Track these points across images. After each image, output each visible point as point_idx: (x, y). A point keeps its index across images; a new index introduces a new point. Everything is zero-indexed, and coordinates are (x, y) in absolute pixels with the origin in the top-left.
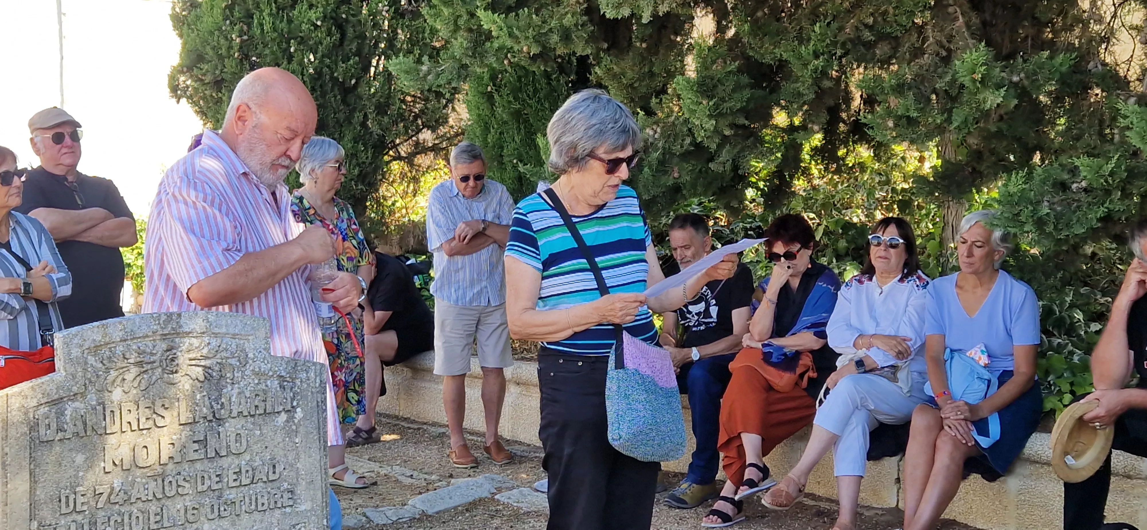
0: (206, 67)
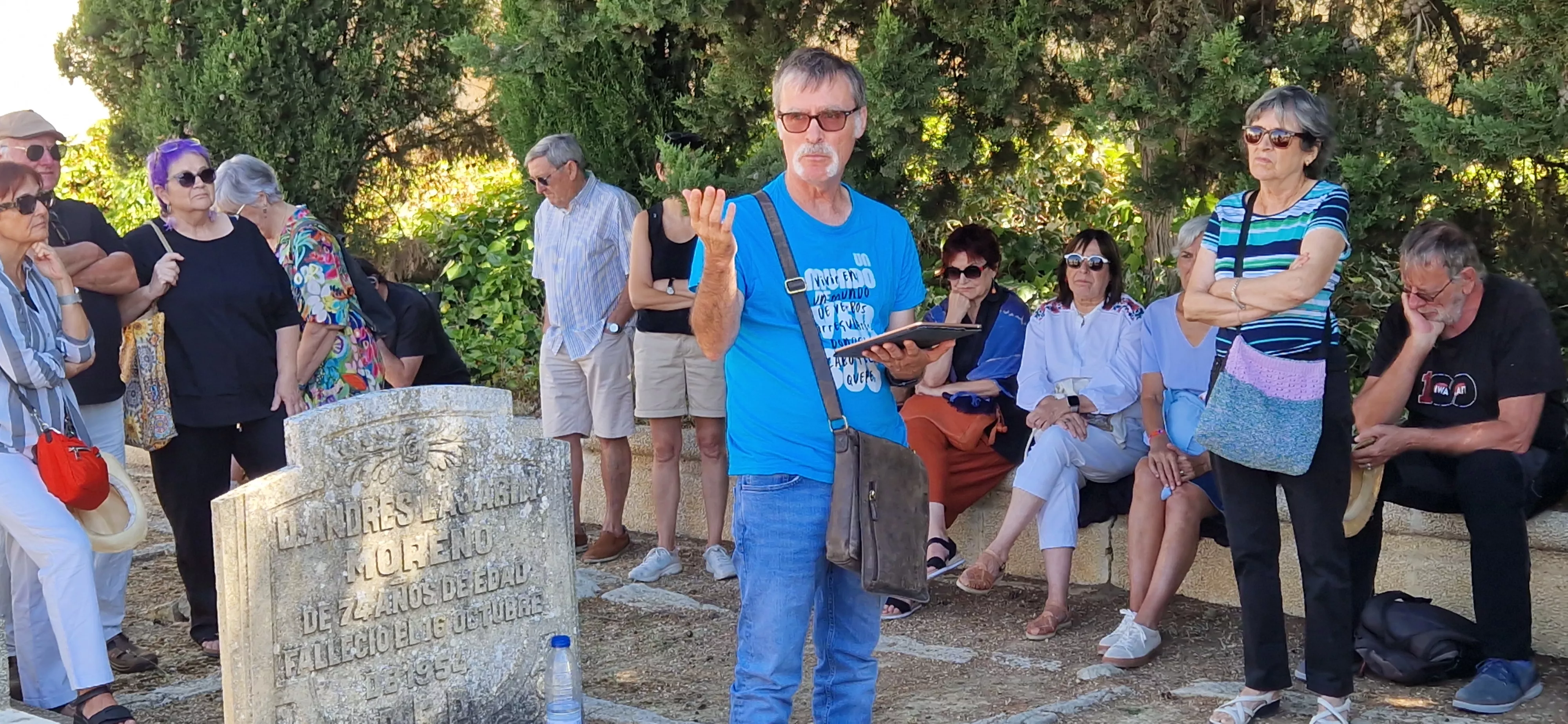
0: (121, 36)
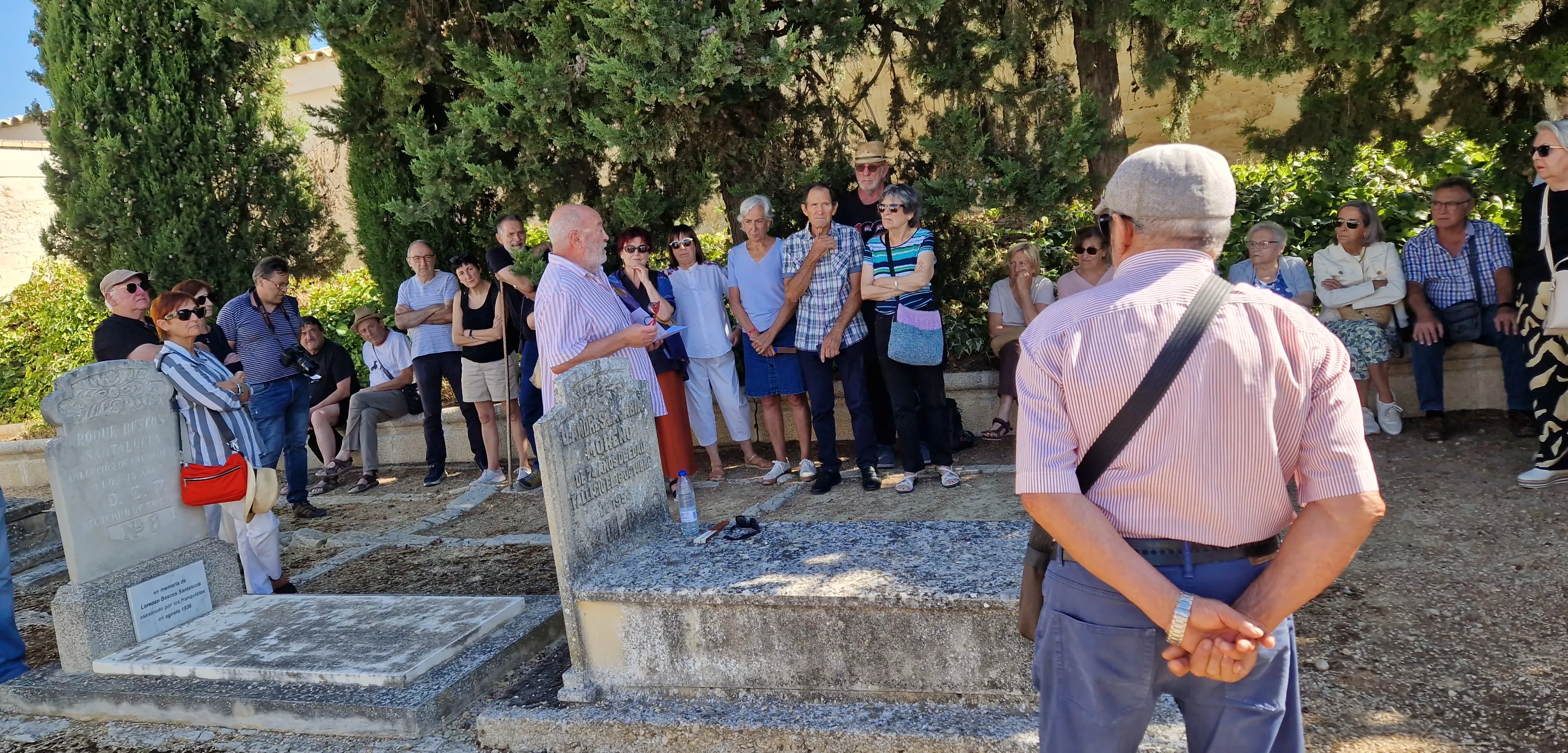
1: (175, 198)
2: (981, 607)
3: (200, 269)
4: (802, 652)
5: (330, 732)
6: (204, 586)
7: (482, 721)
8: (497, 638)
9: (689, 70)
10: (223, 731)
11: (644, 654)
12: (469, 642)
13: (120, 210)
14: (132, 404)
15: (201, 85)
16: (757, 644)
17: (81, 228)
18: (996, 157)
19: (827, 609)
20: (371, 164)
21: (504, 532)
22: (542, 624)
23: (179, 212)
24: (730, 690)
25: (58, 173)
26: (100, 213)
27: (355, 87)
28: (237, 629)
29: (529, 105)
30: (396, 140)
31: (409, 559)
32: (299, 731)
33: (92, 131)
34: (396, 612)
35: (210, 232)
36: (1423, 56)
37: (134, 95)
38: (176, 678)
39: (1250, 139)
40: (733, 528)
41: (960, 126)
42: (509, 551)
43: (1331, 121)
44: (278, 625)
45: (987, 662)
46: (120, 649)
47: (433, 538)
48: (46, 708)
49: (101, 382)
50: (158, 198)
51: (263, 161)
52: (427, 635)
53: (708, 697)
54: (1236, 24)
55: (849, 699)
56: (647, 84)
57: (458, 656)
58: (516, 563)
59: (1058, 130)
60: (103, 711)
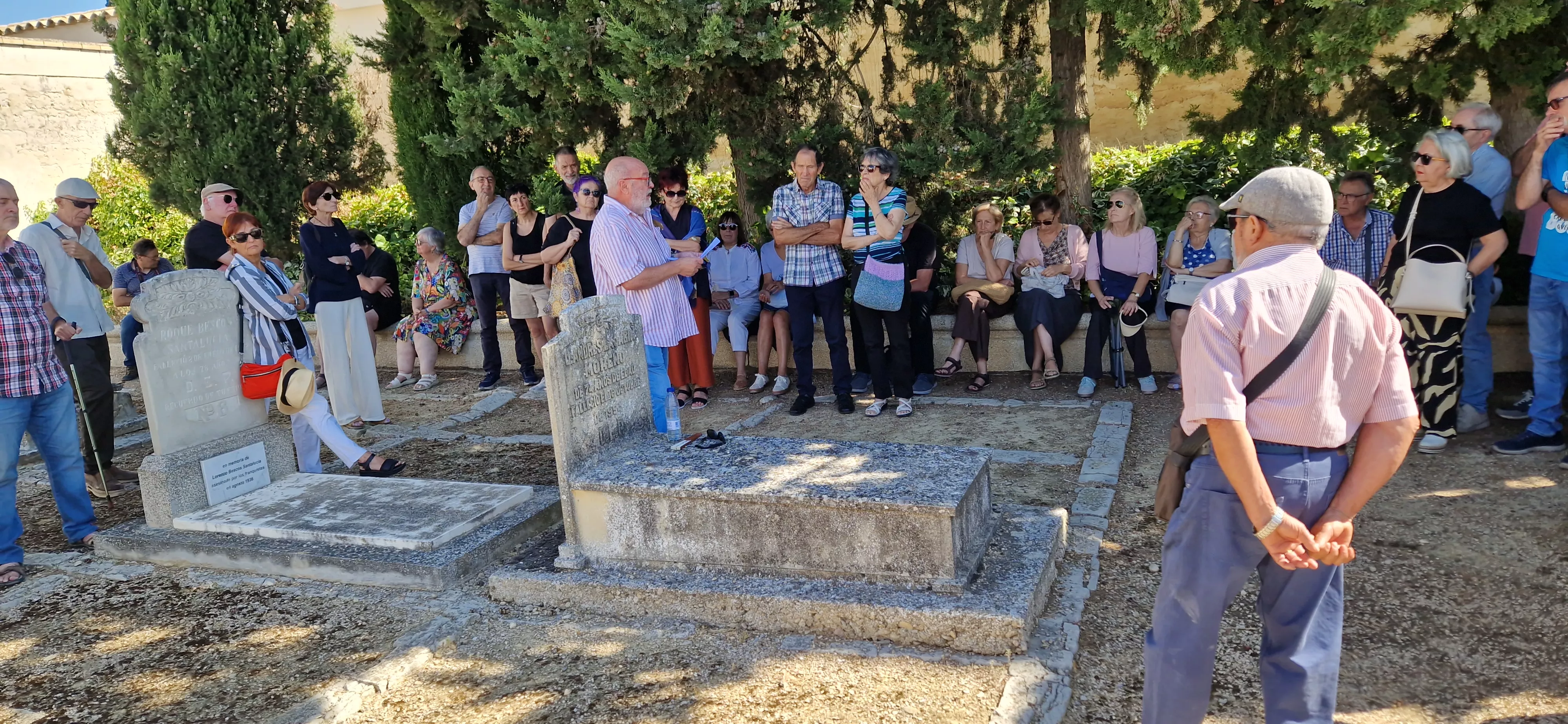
1: (231, 112)
2: (882, 508)
3: (252, 179)
4: (746, 537)
5: (370, 583)
6: (264, 463)
7: (493, 579)
8: (508, 518)
9: (694, 40)
10: (283, 579)
11: (624, 534)
12: (486, 519)
13: (180, 122)
14: (205, 308)
15: (255, 8)
16: (711, 529)
17: (144, 136)
18: (966, 127)
19: (767, 505)
20: (412, 94)
21: (520, 433)
22: (547, 510)
23: (234, 126)
24: (690, 566)
25: (123, 84)
26: (162, 123)
27: (398, 21)
28: (292, 500)
29: (554, 60)
30: (434, 73)
31: (437, 451)
32: (345, 582)
33: (155, 47)
34: (425, 493)
35: (263, 145)
36: (1318, 70)
37: (194, 14)
38: (243, 536)
39: (1192, 123)
40: (705, 439)
41: (934, 98)
42: (523, 449)
43: (1258, 113)
44: (327, 498)
45: (885, 551)
46: (195, 511)
47: (458, 434)
48: (134, 554)
49: (180, 287)
50: (215, 113)
51: (310, 83)
52: (451, 512)
53: (672, 569)
54: (1158, 34)
55: (780, 575)
56: (656, 51)
57: (476, 530)
58: (530, 459)
59: (1022, 107)
60: (183, 558)
